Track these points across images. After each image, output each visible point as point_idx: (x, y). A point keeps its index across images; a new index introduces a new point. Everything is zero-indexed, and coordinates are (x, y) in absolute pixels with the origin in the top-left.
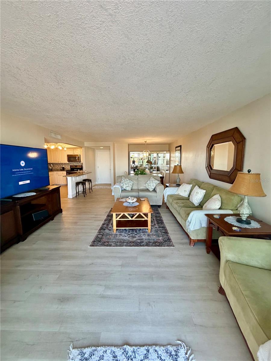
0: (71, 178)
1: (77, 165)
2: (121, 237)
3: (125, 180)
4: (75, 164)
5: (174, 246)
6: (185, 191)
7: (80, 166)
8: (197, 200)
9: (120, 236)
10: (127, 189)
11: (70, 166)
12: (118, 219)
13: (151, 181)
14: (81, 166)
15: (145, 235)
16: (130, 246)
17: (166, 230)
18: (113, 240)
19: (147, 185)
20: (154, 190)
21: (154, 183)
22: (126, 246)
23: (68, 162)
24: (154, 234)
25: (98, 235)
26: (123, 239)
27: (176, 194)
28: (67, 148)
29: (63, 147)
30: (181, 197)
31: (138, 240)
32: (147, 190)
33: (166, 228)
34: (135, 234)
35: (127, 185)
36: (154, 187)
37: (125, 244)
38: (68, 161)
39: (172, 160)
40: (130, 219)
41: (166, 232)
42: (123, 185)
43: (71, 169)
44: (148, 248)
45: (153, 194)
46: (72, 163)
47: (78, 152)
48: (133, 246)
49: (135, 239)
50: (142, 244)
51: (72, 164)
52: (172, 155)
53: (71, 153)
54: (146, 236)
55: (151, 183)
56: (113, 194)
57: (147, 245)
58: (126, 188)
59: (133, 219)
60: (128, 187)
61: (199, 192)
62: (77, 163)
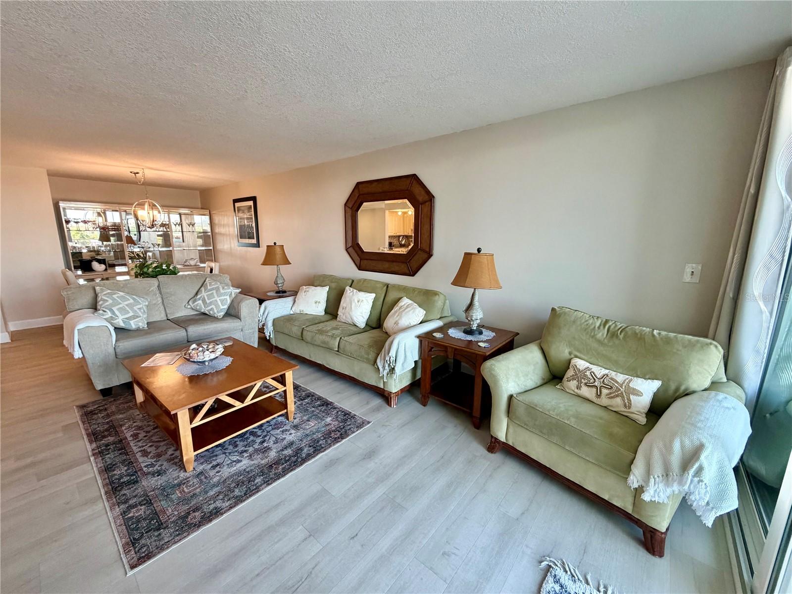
2: (226, 472)
3: (115, 296)
5: (369, 423)
6: (316, 303)
8: (363, 317)
9: (218, 469)
10: (134, 327)
12: (197, 422)
13: (213, 289)
15: (286, 430)
16: (278, 476)
17: (320, 398)
18: (206, 492)
19: (200, 302)
20: (232, 313)
21: (225, 294)
22: (268, 482)
24: (305, 418)
26: (239, 473)
27: (292, 313)
30: (312, 316)
31: (282, 450)
32: (204, 317)
33: (316, 395)
34: (259, 440)
35: (131, 314)
36: (226, 307)
37: (258, 480)
40: (238, 405)
41: (326, 404)
42: (113, 313)
44: (326, 455)
48: (285, 472)
49: (273, 454)
50: (304, 455)
54: (293, 431)
55: (215, 294)
56: (78, 354)
57: (317, 449)
58: (124, 322)
59: (248, 402)
60: (135, 317)
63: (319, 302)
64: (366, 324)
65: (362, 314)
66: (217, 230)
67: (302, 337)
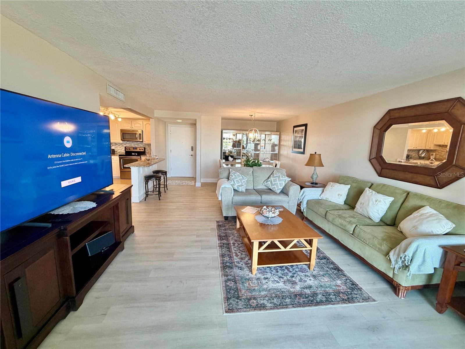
0: (138, 169)
1: (137, 146)
2: (271, 285)
3: (236, 174)
4: (132, 144)
5: (374, 301)
6: (339, 195)
7: (141, 148)
8: (378, 213)
9: (267, 280)
10: (240, 190)
11: (124, 148)
12: (262, 250)
13: (276, 177)
14: (143, 149)
15: (307, 276)
16: (300, 305)
17: (333, 263)
18: (260, 292)
19: (269, 183)
20: (284, 192)
21: (282, 180)
22: (294, 305)
23: (121, 142)
24: (321, 273)
25: (226, 281)
26: (277, 290)
27: (320, 198)
28: (121, 118)
29: (117, 116)
30: (335, 204)
31: (304, 288)
32: (270, 191)
33: (331, 259)
34: (290, 274)
35: (240, 184)
36: (282, 188)
37: (288, 300)
38: (121, 140)
39: (283, 145)
40: (283, 249)
41: (338, 269)
42: (234, 182)
43: (126, 152)
44: (335, 308)
45: (282, 198)
46: (128, 142)
47: (139, 125)
48: (304, 305)
49: (298, 288)
50: (318, 300)
51: (128, 145)
52: (283, 137)
53: (127, 127)
54: (312, 279)
55: (277, 179)
56: (220, 199)
57: (328, 301)
58: (237, 187)
59: (288, 249)
60: (242, 185)
61: (382, 200)
62: (135, 143)
63: (341, 195)
64: (381, 220)
65: (378, 211)
66: (282, 143)
67: (325, 216)
